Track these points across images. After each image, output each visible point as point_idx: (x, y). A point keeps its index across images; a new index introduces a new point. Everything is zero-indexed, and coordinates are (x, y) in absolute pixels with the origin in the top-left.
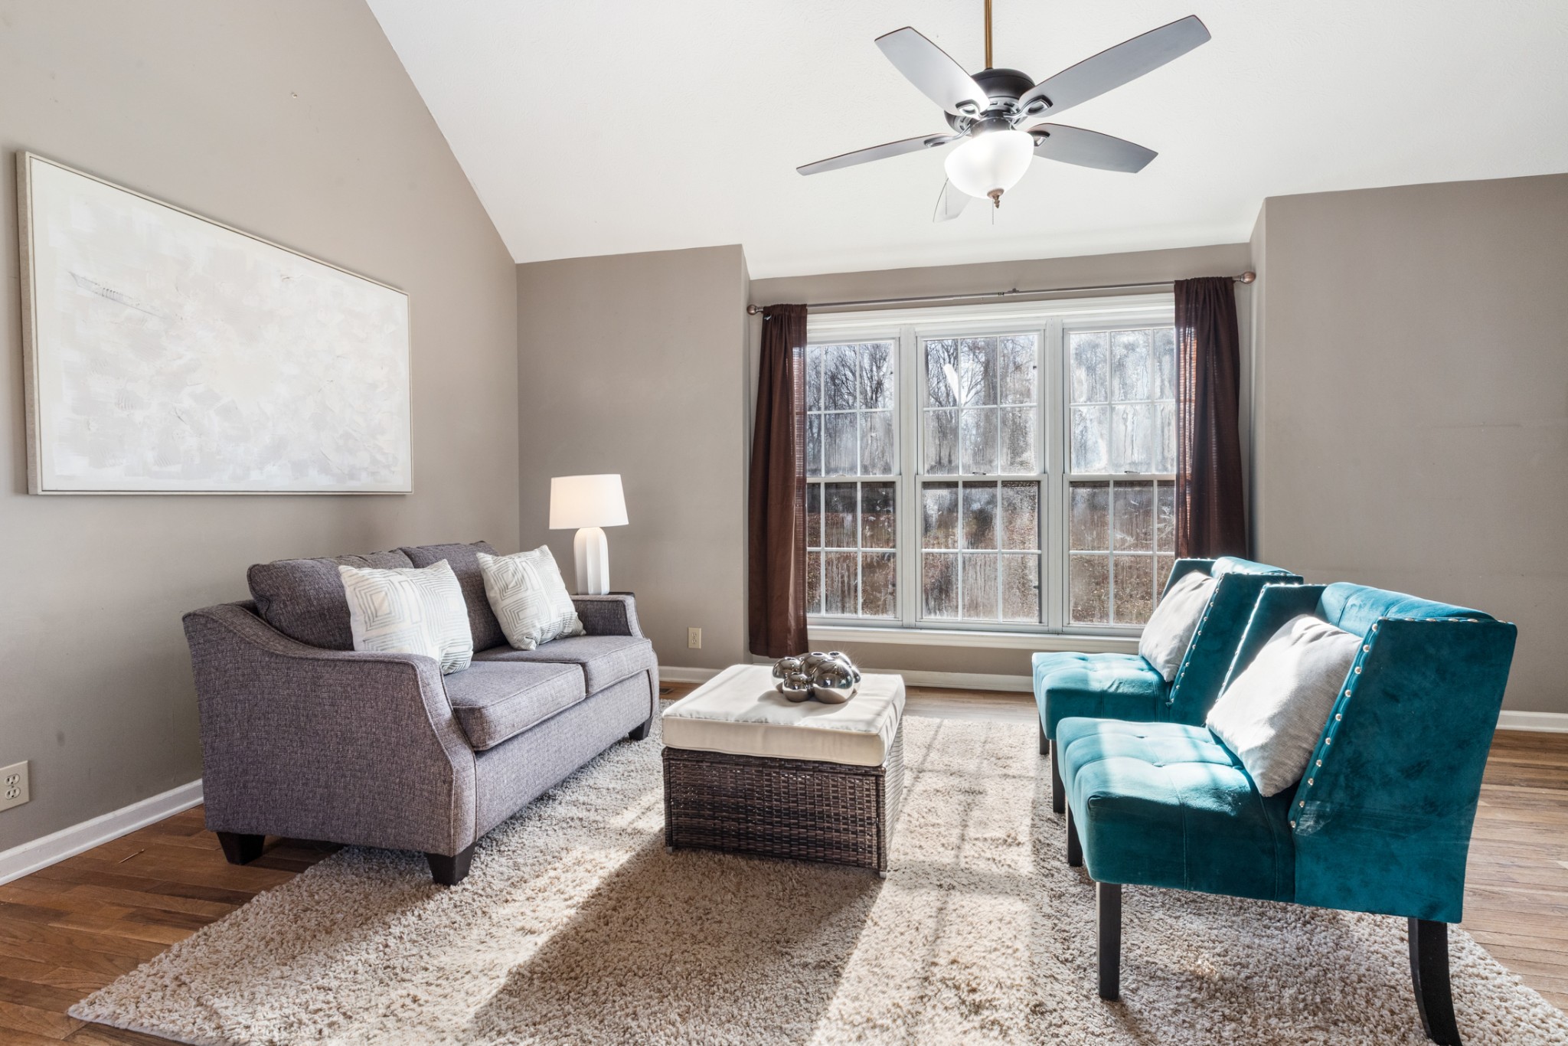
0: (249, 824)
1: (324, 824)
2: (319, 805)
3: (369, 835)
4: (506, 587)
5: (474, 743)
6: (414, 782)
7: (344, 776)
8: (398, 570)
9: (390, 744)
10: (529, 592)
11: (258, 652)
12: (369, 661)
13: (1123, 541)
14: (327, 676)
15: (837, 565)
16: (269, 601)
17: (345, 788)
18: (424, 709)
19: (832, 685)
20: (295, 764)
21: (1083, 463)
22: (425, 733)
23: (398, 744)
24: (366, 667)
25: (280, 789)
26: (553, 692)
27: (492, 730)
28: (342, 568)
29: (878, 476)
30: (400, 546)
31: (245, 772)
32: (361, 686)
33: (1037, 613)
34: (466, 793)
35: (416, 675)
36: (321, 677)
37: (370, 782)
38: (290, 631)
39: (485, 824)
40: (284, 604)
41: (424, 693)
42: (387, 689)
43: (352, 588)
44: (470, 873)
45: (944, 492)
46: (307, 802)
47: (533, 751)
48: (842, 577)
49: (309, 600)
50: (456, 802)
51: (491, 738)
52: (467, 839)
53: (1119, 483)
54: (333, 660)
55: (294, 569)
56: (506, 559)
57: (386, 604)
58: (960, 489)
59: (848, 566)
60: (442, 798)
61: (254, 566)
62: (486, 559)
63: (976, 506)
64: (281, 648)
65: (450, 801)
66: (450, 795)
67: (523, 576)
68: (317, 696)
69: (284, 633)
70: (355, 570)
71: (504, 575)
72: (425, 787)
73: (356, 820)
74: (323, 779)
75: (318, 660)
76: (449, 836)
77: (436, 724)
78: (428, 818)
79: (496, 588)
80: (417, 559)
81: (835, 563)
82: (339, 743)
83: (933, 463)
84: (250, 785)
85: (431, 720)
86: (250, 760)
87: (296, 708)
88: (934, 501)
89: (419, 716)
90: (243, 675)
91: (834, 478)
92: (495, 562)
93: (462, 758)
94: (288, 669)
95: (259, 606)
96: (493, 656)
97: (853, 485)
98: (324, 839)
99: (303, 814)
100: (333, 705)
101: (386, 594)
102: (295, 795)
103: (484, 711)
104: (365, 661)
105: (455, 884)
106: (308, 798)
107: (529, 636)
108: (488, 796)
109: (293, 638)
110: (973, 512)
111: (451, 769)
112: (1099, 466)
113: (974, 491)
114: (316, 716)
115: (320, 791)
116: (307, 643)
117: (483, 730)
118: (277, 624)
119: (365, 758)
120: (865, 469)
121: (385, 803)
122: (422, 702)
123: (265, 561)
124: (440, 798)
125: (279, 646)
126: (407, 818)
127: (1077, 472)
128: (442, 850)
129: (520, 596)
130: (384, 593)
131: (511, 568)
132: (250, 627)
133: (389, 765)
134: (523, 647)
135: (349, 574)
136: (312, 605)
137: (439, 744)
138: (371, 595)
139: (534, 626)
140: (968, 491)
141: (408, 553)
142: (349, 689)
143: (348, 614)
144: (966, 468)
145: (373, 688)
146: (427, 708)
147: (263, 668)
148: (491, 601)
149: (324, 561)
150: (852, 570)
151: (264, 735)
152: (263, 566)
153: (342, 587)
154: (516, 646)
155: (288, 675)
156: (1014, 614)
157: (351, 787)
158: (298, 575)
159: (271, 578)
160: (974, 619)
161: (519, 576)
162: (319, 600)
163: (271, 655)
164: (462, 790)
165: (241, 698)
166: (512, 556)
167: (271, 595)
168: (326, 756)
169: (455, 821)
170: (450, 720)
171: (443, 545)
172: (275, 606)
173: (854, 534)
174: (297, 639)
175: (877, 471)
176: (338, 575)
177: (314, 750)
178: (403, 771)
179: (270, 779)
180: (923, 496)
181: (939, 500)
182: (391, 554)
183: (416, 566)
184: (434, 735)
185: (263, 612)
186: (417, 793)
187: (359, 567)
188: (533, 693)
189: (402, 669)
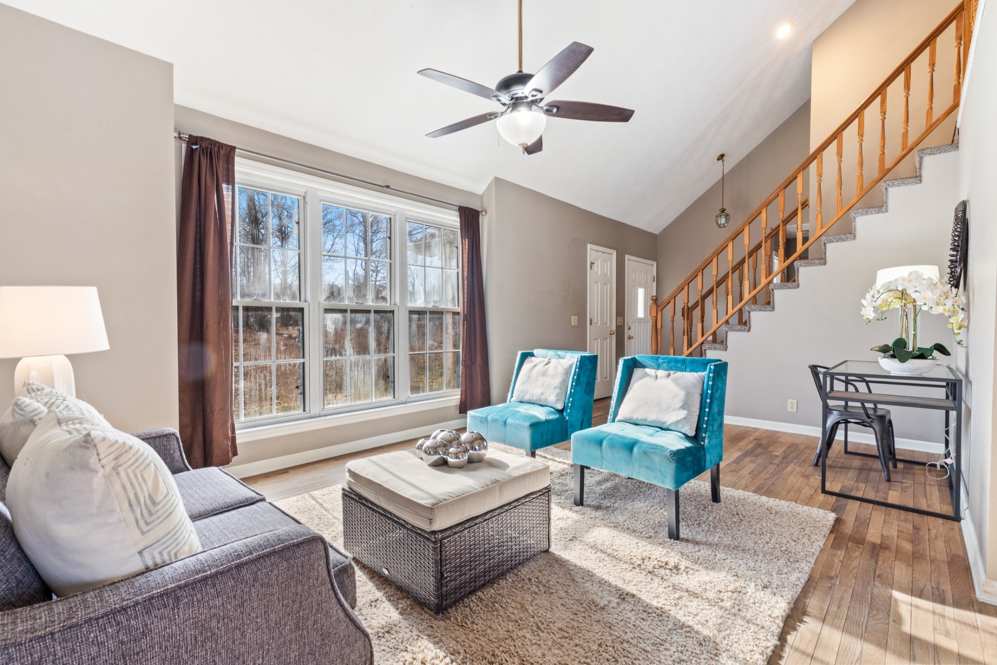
13: (433, 345)
15: (255, 376)
19: (480, 450)
21: (413, 300)
29: (287, 301)
33: (392, 393)
45: (339, 316)
48: (260, 385)
53: (431, 312)
58: (348, 314)
59: (264, 375)
63: (359, 326)
81: (253, 374)
83: (328, 295)
88: (332, 321)
91: (248, 302)
97: (269, 309)
110: (357, 330)
112: (420, 303)
113: (358, 315)
120: (278, 296)
127: (412, 305)
140: (354, 315)
144: (350, 299)
150: (268, 378)
156: (380, 397)
160: (358, 402)
173: (269, 349)
175: (286, 298)
180: (324, 318)
181: (335, 322)
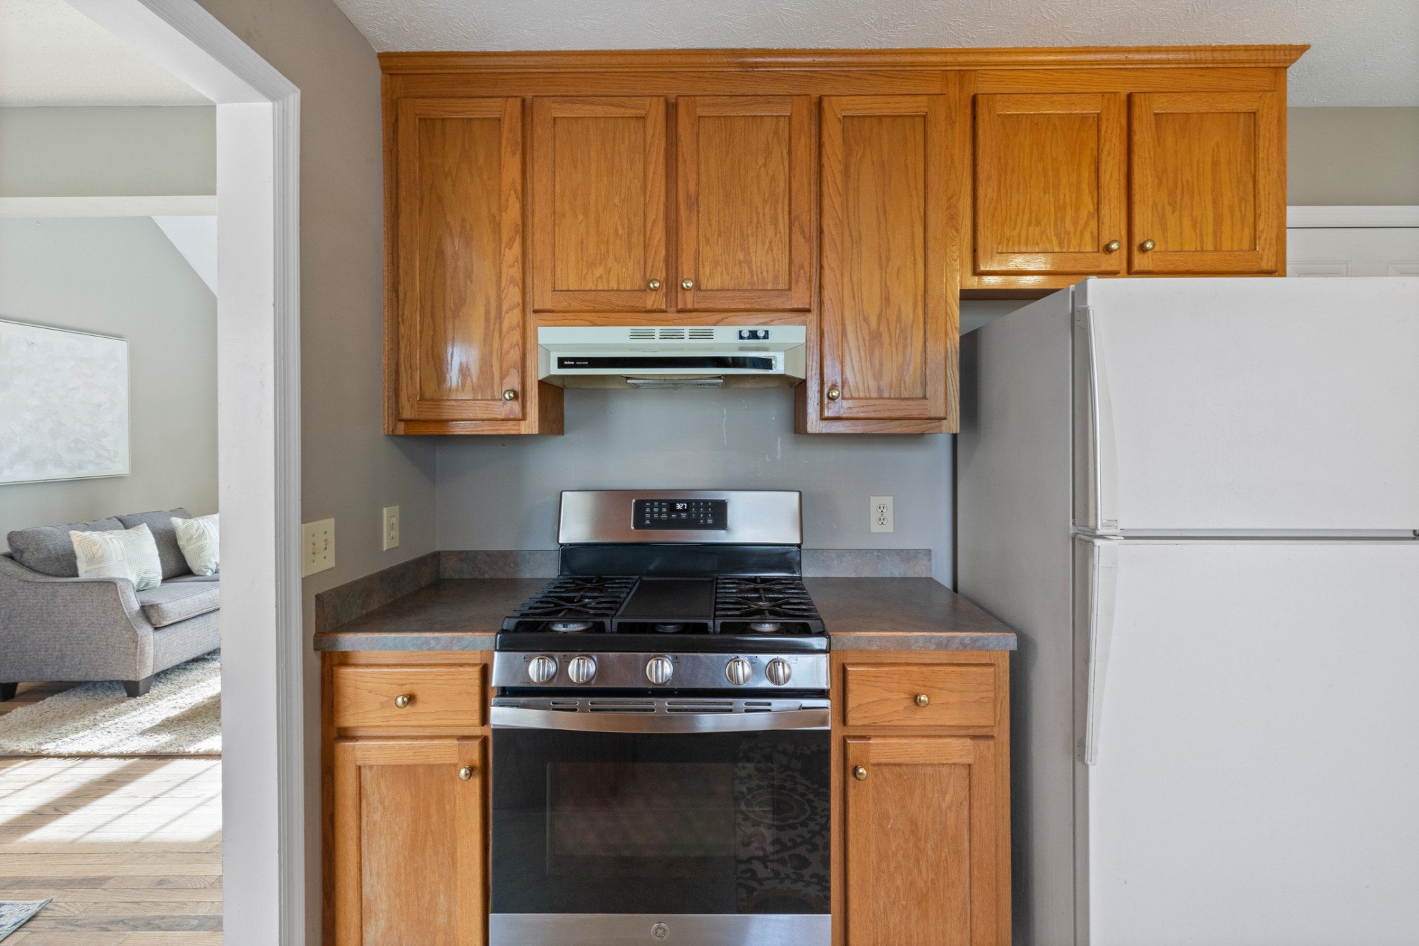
0: (8, 677)
1: (58, 671)
2: (55, 661)
3: (87, 674)
4: (191, 538)
5: (154, 623)
6: (115, 643)
7: (71, 644)
8: (110, 531)
9: (100, 625)
10: (208, 541)
11: (16, 580)
12: (88, 582)
14: (61, 591)
16: (22, 552)
17: (72, 651)
18: (121, 605)
20: (39, 640)
22: (121, 617)
23: (105, 624)
24: (86, 585)
25: (29, 655)
26: (211, 597)
27: (165, 615)
28: (72, 532)
30: (115, 515)
31: (6, 647)
32: (83, 595)
34: (147, 648)
35: (117, 588)
36: (58, 591)
37: (88, 646)
38: (36, 568)
39: (160, 666)
40: (33, 553)
41: (122, 596)
42: (99, 596)
43: (78, 543)
44: (150, 692)
46: (47, 660)
47: (196, 629)
49: (49, 550)
50: (140, 652)
51: (164, 620)
52: (147, 672)
54: (65, 583)
55: (39, 533)
56: (192, 520)
57: (100, 552)
60: (132, 651)
61: (12, 532)
62: (178, 522)
64: (31, 577)
65: (136, 651)
66: (136, 648)
67: (204, 531)
68: (55, 602)
69: (32, 569)
70: (80, 533)
71: (190, 531)
72: (122, 645)
73: (79, 667)
74: (58, 647)
75: (56, 583)
76: (136, 670)
77: (129, 613)
78: (123, 661)
79: (184, 539)
80: (126, 524)
82: (68, 627)
84: (9, 655)
85: (126, 611)
86: (9, 640)
87: (41, 609)
89: (118, 609)
90: (6, 594)
92: (184, 523)
93: (146, 631)
94: (36, 588)
95: (15, 555)
96: (180, 580)
98: (59, 679)
99: (44, 667)
100: (64, 606)
101: (101, 546)
102: (39, 657)
103: (160, 606)
104: (86, 582)
105: (140, 696)
106: (48, 658)
107: (207, 567)
108: (163, 651)
109: (38, 572)
111: (137, 635)
114: (53, 613)
115: (56, 653)
116: (48, 575)
117: (159, 615)
118: (28, 565)
119: (85, 633)
121: (97, 656)
122: (120, 602)
123: (18, 529)
124: (130, 651)
125: (30, 576)
126: (110, 663)
128: (132, 678)
129: (202, 542)
130: (99, 545)
131: (195, 526)
132: (10, 567)
133: (100, 636)
134: (202, 574)
135: (77, 537)
136: (51, 553)
137: (130, 622)
138: (90, 547)
139: (210, 561)
141: (121, 520)
142: (75, 597)
143: (75, 557)
145: (90, 596)
146: (123, 605)
147: (19, 589)
148: (181, 547)
149: (59, 527)
151: (19, 626)
152: (18, 532)
153: (71, 543)
154: (197, 574)
155: (36, 592)
157: (76, 650)
158: (41, 536)
159: (23, 539)
161: (201, 531)
162: (56, 550)
163: (25, 581)
164: (145, 647)
165: (4, 606)
166: (198, 518)
167: (24, 549)
168: (59, 634)
169: (139, 662)
170: (139, 611)
171: (148, 513)
172: (26, 555)
174: (41, 573)
176: (69, 536)
177: (52, 631)
178: (108, 638)
179: (23, 650)
182: (107, 521)
183: (126, 527)
184: (127, 619)
185: (18, 558)
186: (117, 649)
187: (84, 530)
188: (196, 597)
189: (109, 585)
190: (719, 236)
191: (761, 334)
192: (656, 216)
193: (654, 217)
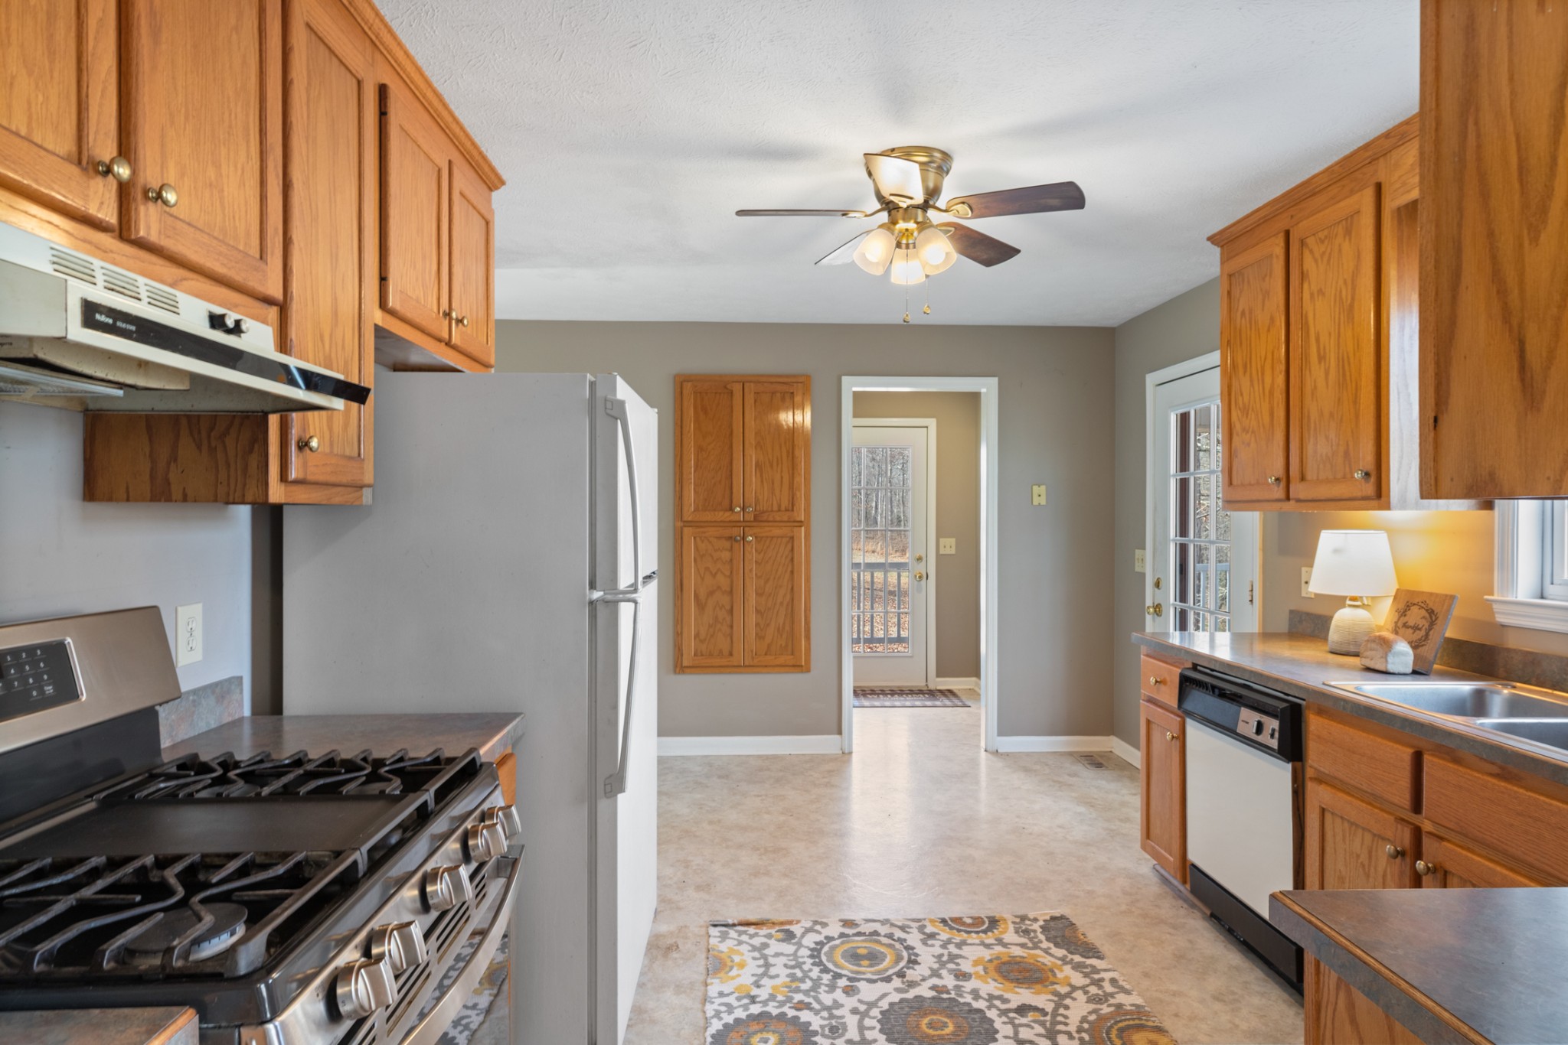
190: (187, 118)
191: (230, 323)
192: (104, 11)
193: (101, 14)
